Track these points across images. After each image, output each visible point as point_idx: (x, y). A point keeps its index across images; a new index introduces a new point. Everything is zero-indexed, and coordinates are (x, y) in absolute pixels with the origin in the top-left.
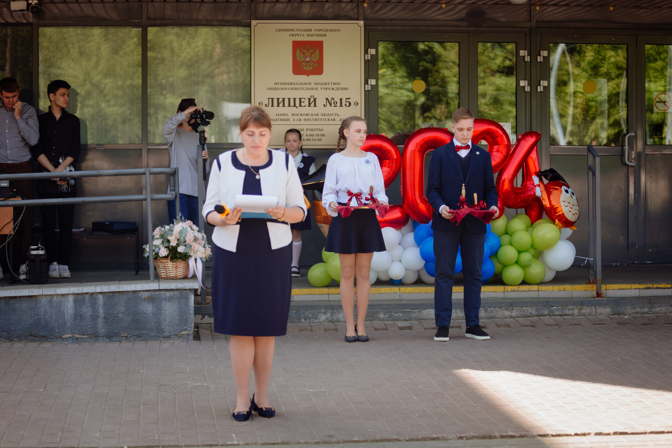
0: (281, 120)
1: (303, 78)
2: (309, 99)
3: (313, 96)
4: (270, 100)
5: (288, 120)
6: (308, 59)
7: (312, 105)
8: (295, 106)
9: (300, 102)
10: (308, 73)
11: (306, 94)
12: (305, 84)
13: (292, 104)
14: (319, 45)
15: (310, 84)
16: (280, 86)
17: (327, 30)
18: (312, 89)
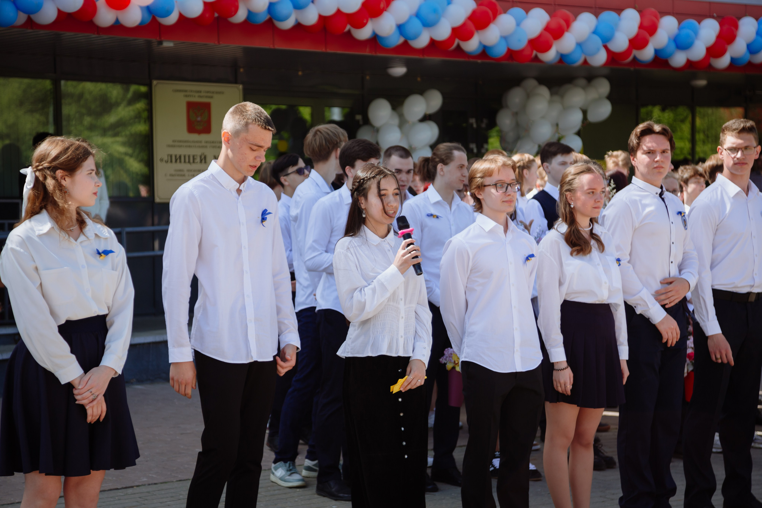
0: (178, 175)
1: (195, 137)
2: (201, 157)
3: (203, 154)
4: (169, 158)
5: (184, 175)
6: (199, 119)
7: (203, 161)
8: (189, 162)
9: (194, 159)
10: (199, 132)
11: (197, 152)
12: (197, 142)
13: (187, 160)
14: (207, 106)
15: (201, 142)
16: (177, 144)
17: (213, 93)
18: (203, 147)
